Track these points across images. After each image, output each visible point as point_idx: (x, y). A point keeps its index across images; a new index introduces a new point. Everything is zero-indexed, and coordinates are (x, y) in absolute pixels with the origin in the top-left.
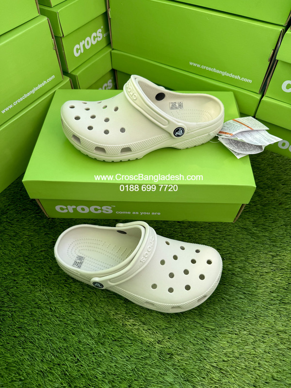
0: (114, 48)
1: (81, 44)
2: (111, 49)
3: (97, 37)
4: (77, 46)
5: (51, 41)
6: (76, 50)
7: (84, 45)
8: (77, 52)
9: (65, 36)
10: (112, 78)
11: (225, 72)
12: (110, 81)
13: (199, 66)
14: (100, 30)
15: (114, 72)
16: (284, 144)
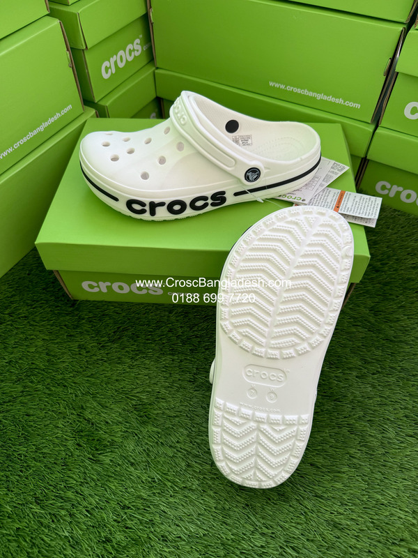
0: (158, 66)
1: (112, 60)
2: (154, 68)
3: (134, 50)
4: (106, 64)
6: (104, 69)
7: (116, 62)
8: (107, 72)
10: (157, 110)
11: (321, 93)
12: (154, 114)
13: (282, 87)
14: (138, 41)
15: (158, 101)
16: (409, 196)
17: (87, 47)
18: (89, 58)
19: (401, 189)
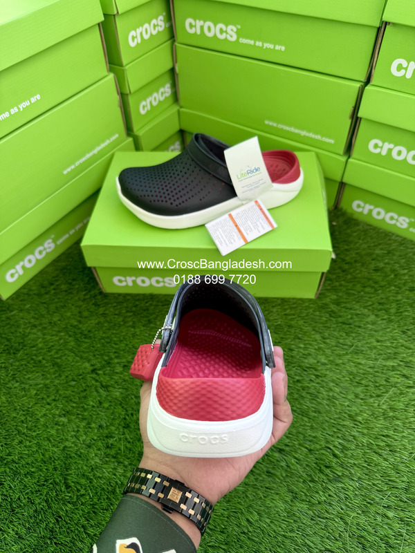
0: (182, 105)
1: (148, 100)
2: (178, 108)
3: (165, 92)
4: (144, 103)
5: (116, 98)
6: (142, 107)
7: (151, 102)
8: (144, 109)
10: (181, 139)
11: (304, 130)
12: (178, 143)
13: (275, 125)
14: (168, 85)
15: (182, 133)
16: (379, 213)
17: (130, 92)
18: (131, 101)
19: (372, 207)
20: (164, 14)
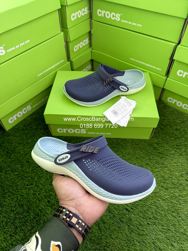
0: (93, 48)
1: (78, 45)
2: (91, 49)
3: (86, 42)
4: (76, 46)
5: (64, 43)
6: (75, 48)
7: (79, 46)
8: (76, 49)
9: (71, 41)
10: (91, 64)
11: (148, 64)
12: (90, 65)
13: (135, 60)
14: (88, 39)
15: (92, 61)
16: (179, 104)
18: (70, 45)
19: (176, 101)
20: (88, 6)
